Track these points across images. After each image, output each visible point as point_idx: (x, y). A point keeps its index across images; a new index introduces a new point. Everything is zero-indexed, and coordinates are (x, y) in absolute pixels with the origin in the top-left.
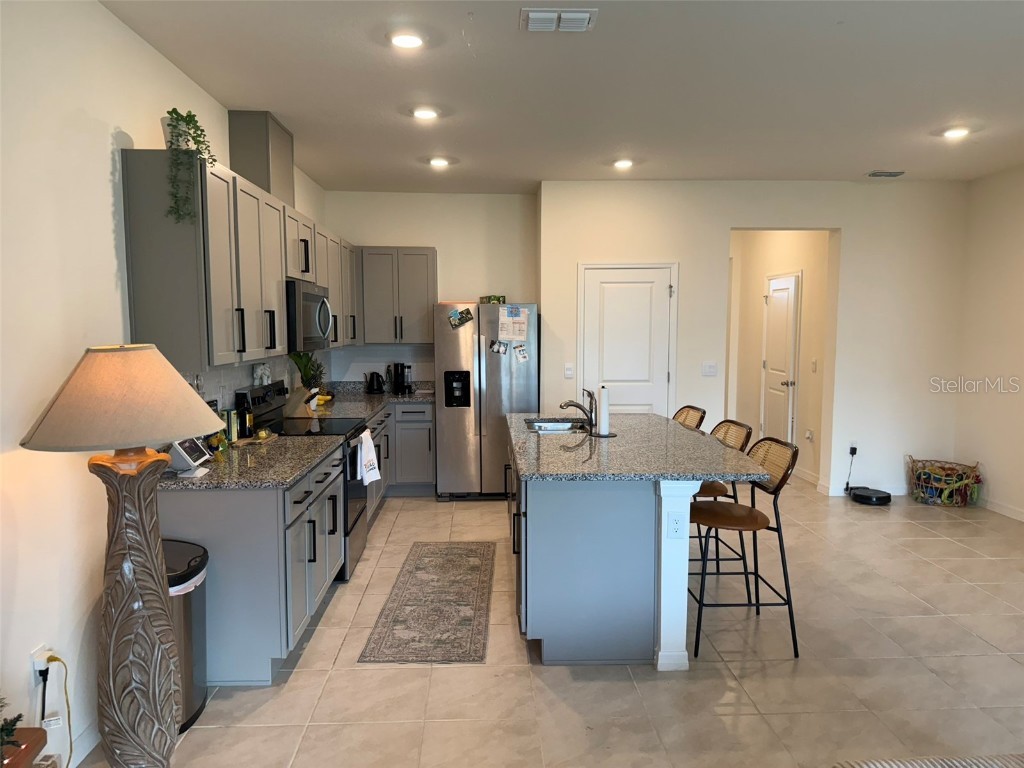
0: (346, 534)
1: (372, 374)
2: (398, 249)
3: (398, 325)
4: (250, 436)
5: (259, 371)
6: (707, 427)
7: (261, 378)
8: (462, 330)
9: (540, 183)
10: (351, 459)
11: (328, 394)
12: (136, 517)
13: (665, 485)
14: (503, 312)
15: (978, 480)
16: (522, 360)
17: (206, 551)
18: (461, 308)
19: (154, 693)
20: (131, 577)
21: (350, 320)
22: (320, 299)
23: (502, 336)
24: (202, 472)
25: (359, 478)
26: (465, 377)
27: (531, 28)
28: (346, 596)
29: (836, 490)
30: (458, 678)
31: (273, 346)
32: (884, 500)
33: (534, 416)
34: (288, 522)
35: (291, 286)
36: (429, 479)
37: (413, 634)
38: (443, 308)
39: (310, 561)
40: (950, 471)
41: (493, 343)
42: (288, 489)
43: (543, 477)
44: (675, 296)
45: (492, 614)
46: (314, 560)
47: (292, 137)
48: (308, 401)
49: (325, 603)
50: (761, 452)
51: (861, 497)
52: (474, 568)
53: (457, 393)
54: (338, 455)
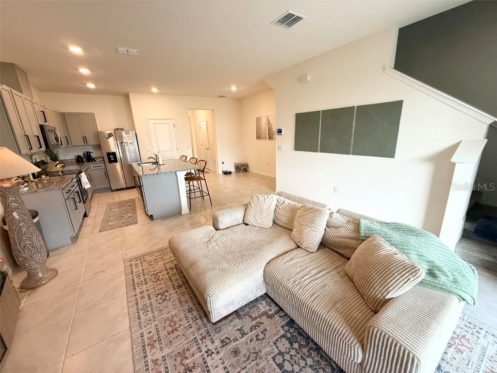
0: (84, 203)
1: (78, 156)
2: (79, 113)
3: (85, 139)
4: (38, 178)
5: (34, 157)
6: (188, 160)
7: (35, 159)
8: (109, 139)
9: (128, 94)
10: (79, 182)
11: (62, 163)
12: (14, 199)
13: (177, 173)
14: (124, 133)
15: (248, 166)
16: (133, 147)
17: (36, 211)
18: (108, 132)
19: (36, 246)
20: (18, 217)
21: (65, 138)
22: (53, 131)
23: (125, 141)
24: (26, 189)
25: (83, 187)
26: (114, 154)
27: (119, 52)
28: (88, 220)
29: (221, 172)
30: (132, 229)
31: (41, 147)
32: (230, 173)
33: (140, 162)
34: (66, 198)
35: (42, 128)
36: (108, 186)
37: (114, 223)
38: (101, 133)
39: (79, 202)
40: (243, 165)
41: (122, 143)
42: (63, 189)
43: (146, 175)
44: (176, 127)
45: (137, 214)
46: (77, 209)
47: (26, 74)
48: (56, 166)
49: (82, 223)
50: (199, 164)
51: (226, 173)
52: (129, 205)
53: (112, 159)
54: (75, 180)
